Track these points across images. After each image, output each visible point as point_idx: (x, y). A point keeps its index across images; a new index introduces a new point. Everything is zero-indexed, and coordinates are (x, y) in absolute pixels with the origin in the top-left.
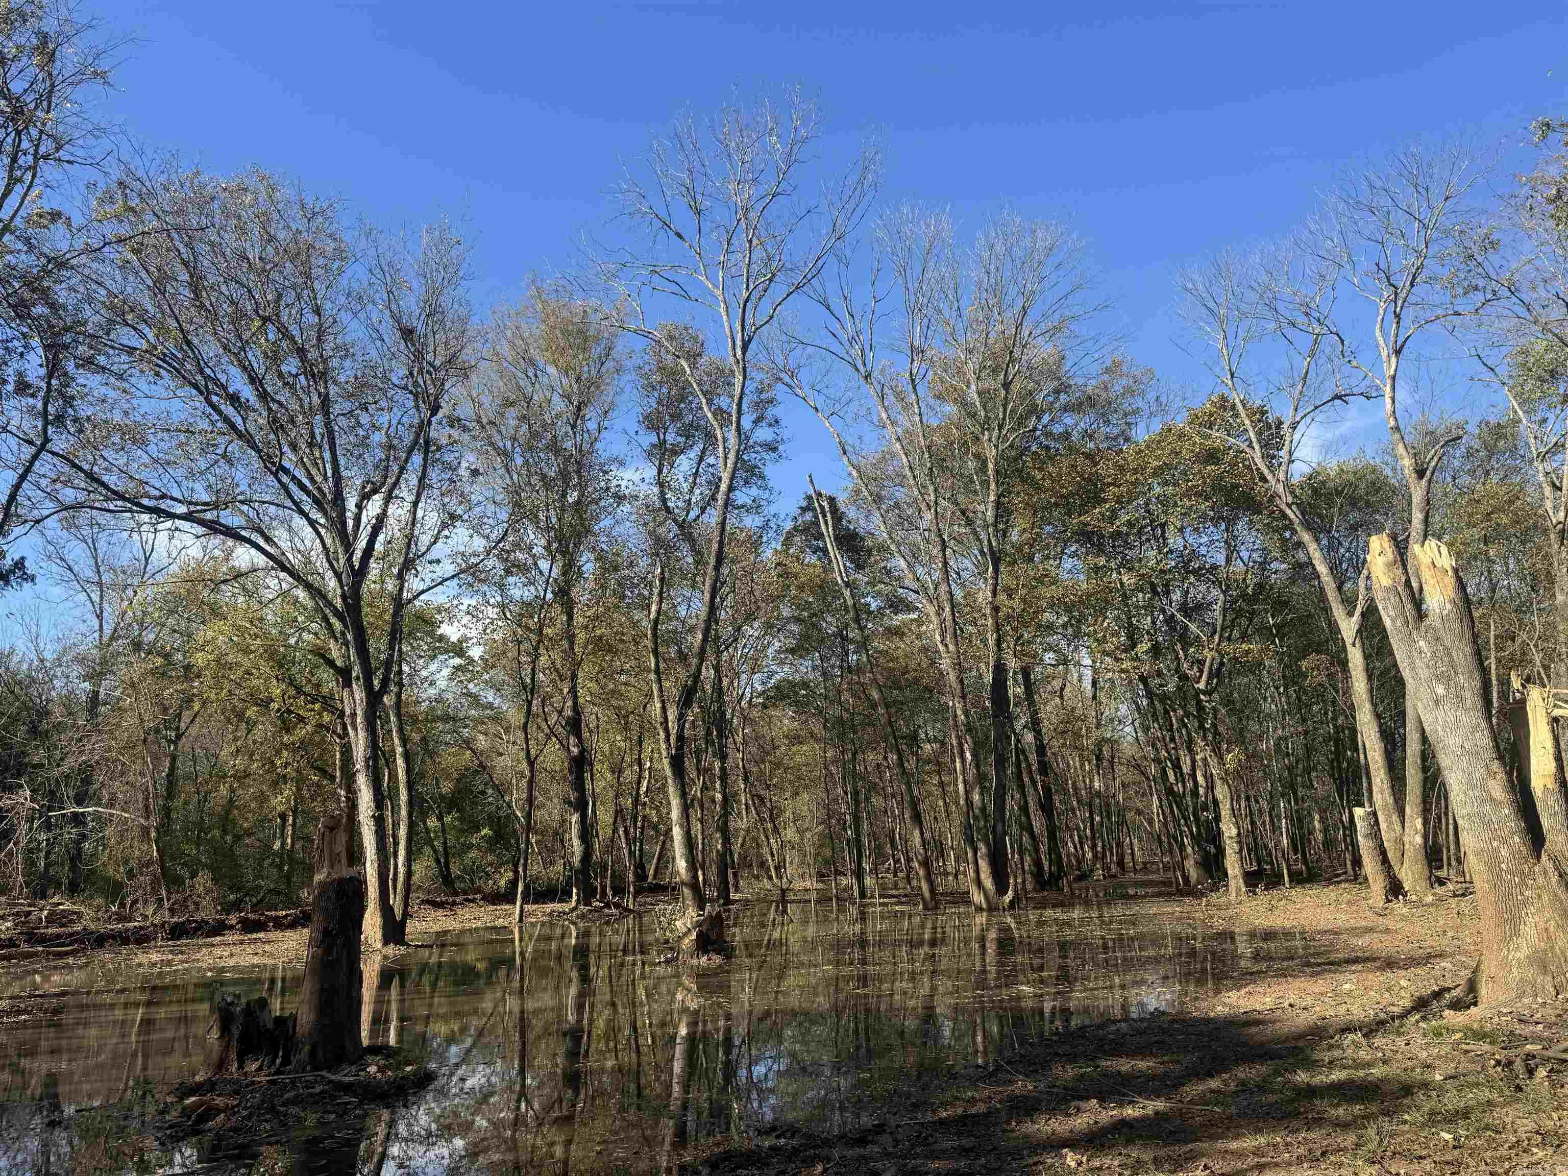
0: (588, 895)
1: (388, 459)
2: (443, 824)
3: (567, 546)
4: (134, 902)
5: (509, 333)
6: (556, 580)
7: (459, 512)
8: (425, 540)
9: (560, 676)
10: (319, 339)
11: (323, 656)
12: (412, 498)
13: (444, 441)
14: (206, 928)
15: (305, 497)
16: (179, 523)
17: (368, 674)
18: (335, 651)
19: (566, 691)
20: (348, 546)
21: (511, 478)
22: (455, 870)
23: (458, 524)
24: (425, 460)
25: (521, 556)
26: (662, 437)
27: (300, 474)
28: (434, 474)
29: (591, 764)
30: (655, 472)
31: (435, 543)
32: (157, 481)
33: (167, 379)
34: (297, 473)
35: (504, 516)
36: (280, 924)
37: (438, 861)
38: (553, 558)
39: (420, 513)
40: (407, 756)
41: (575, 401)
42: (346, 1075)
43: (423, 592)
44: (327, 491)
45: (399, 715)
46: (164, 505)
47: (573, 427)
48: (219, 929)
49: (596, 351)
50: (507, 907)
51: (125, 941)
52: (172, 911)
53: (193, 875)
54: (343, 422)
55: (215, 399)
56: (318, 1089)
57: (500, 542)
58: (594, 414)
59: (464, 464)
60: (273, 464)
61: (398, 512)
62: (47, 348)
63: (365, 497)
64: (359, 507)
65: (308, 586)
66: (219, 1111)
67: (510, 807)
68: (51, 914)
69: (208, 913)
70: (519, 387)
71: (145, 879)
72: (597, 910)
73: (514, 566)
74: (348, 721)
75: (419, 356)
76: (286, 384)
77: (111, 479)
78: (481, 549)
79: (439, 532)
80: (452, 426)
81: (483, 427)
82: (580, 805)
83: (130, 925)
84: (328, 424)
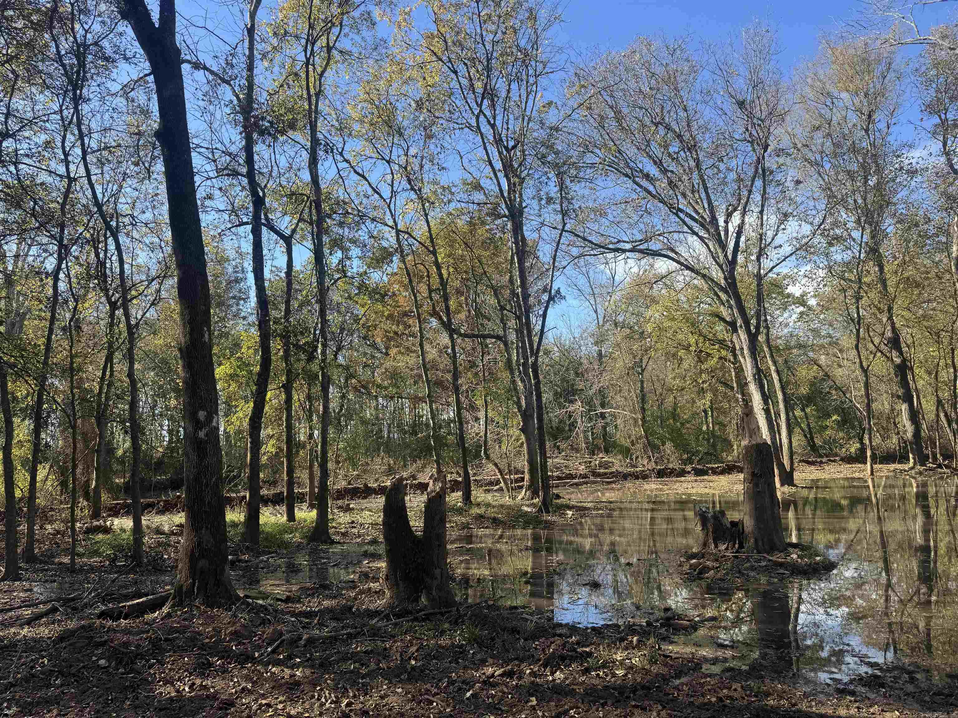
0: (922, 459)
1: (739, 188)
2: (806, 414)
3: (873, 218)
4: (637, 458)
5: (809, 80)
6: (867, 243)
7: (790, 211)
8: (770, 234)
9: (879, 309)
10: (688, 125)
11: (718, 316)
12: (758, 209)
13: (774, 167)
14: (676, 472)
15: (696, 224)
16: (628, 254)
17: (747, 323)
18: (725, 312)
19: (885, 320)
20: (723, 247)
21: (824, 180)
22: (818, 442)
23: (791, 218)
24: (764, 182)
25: (838, 231)
26: (943, 117)
27: (690, 211)
28: (770, 190)
29: (911, 369)
30: (941, 145)
31: (776, 235)
32: (615, 233)
33: (612, 176)
34: (688, 211)
35: (822, 206)
36: (715, 472)
37: (805, 436)
38: (863, 229)
39: (765, 218)
40: (778, 372)
41: (866, 110)
42: (778, 557)
43: (773, 267)
44: (706, 217)
45: (769, 347)
46: (622, 246)
47: (867, 131)
48: (682, 473)
49: (878, 70)
50: (860, 465)
51: (637, 478)
52: (656, 463)
53: (664, 444)
54: (710, 172)
55: (637, 179)
56: (764, 564)
57: (821, 225)
58: (882, 117)
59: (789, 179)
60: (674, 208)
61: (751, 219)
62: (557, 175)
63: (729, 215)
64: (726, 222)
65: (704, 276)
66: (709, 569)
67: (851, 401)
68: (600, 462)
69: (675, 465)
70: (821, 115)
71: (639, 446)
72: (931, 469)
73: (834, 239)
74: (738, 352)
75: (750, 116)
76: (673, 159)
77: (593, 239)
78: (809, 233)
79: (778, 227)
80: (778, 156)
81: (799, 150)
82: (908, 398)
83: (638, 469)
84: (701, 177)
